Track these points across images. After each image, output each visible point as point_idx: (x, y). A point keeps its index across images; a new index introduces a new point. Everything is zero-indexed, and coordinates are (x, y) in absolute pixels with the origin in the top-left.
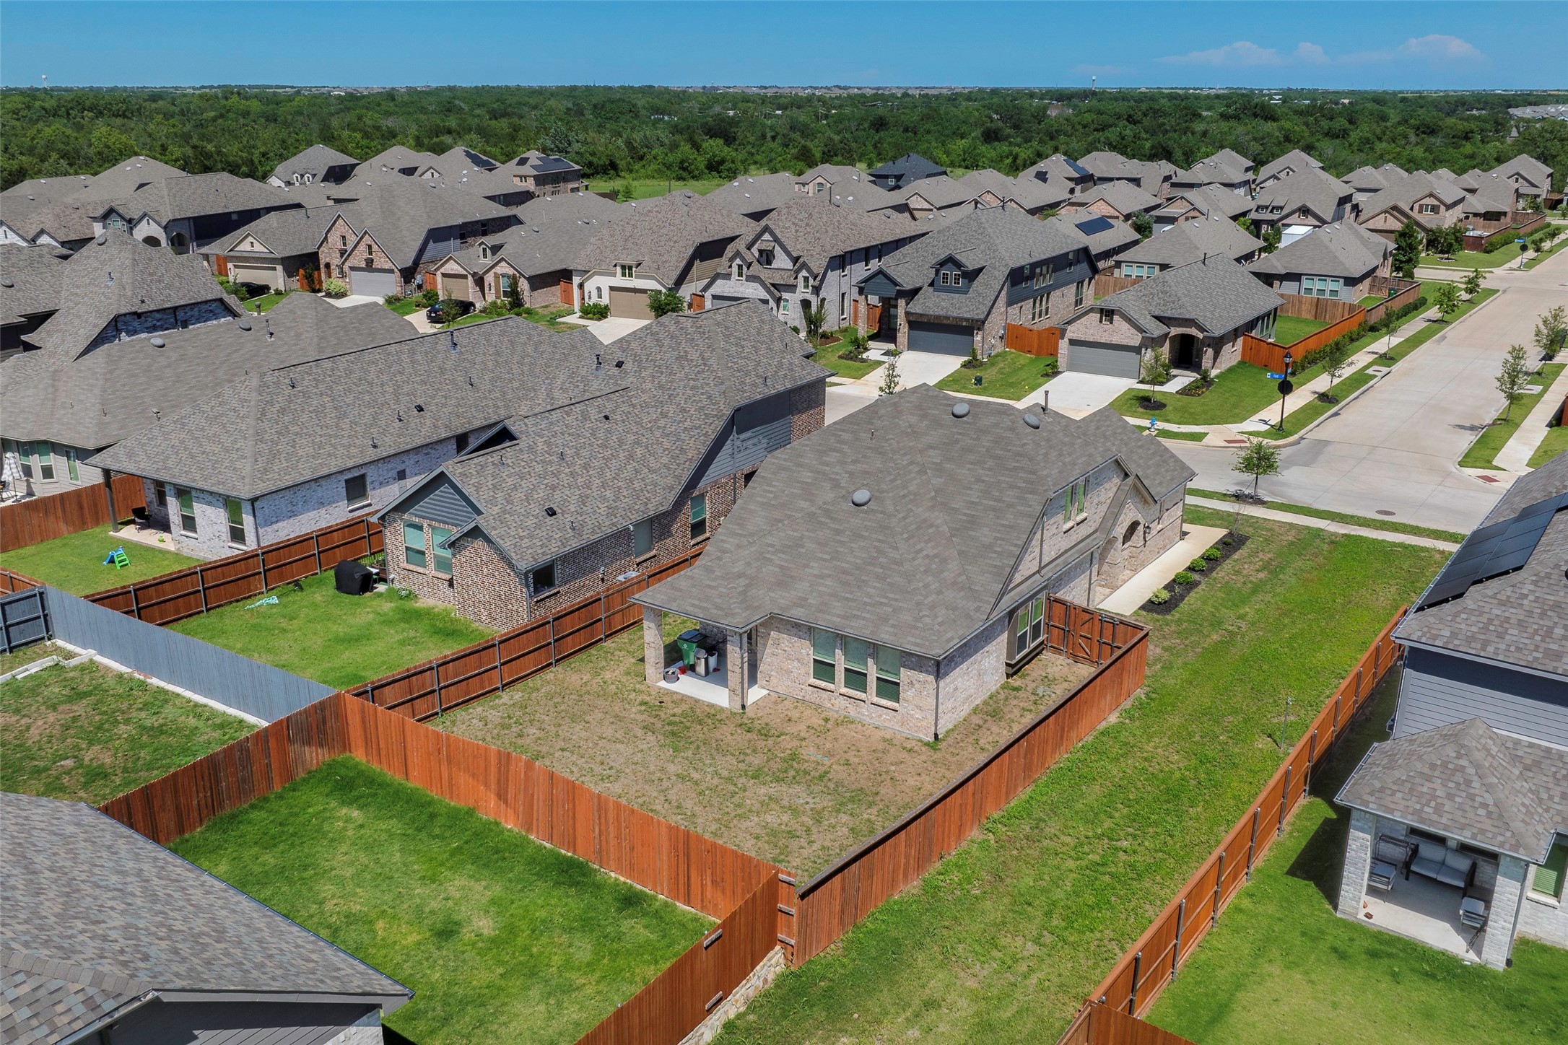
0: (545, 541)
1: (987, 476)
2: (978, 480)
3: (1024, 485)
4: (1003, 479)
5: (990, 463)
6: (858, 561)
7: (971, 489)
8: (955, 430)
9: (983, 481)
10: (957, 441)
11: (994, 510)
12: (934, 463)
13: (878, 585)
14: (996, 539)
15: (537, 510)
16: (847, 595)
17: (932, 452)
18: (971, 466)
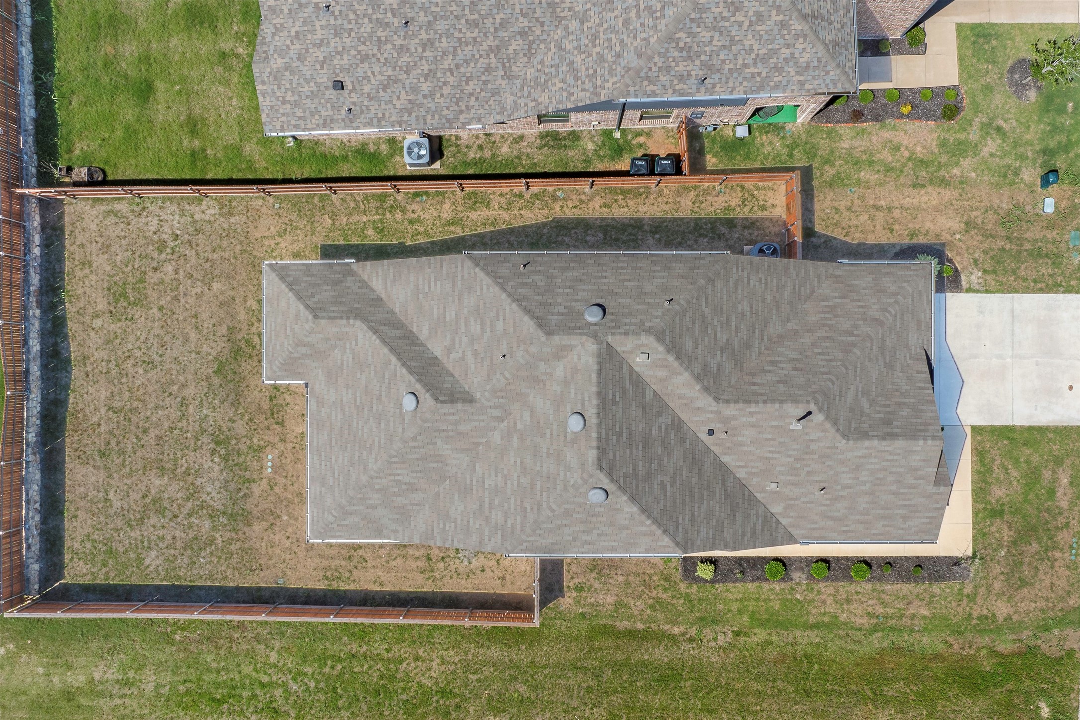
0: (307, 114)
1: (512, 485)
2: (506, 478)
3: (509, 525)
4: (512, 501)
5: (525, 481)
6: (360, 432)
7: (496, 476)
8: (555, 427)
9: (506, 483)
10: (543, 435)
11: (481, 506)
12: (515, 423)
13: (346, 462)
14: (456, 521)
15: (325, 77)
16: (333, 440)
17: (526, 415)
18: (518, 463)
